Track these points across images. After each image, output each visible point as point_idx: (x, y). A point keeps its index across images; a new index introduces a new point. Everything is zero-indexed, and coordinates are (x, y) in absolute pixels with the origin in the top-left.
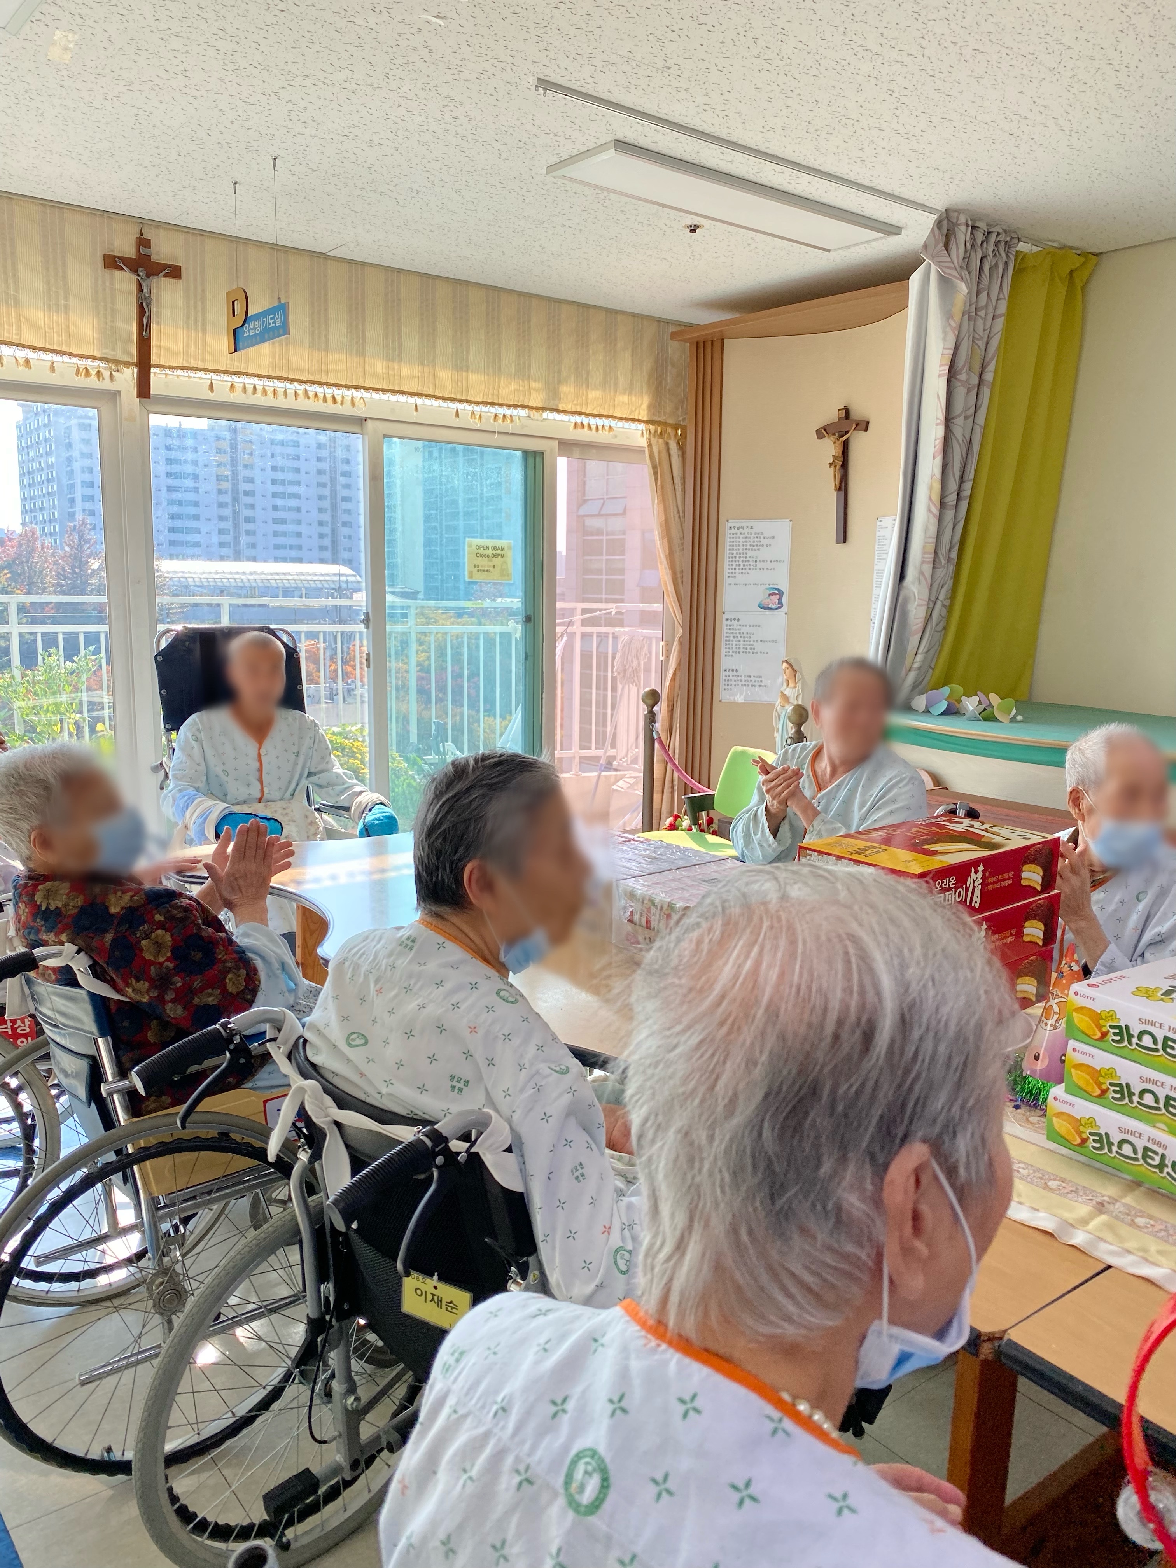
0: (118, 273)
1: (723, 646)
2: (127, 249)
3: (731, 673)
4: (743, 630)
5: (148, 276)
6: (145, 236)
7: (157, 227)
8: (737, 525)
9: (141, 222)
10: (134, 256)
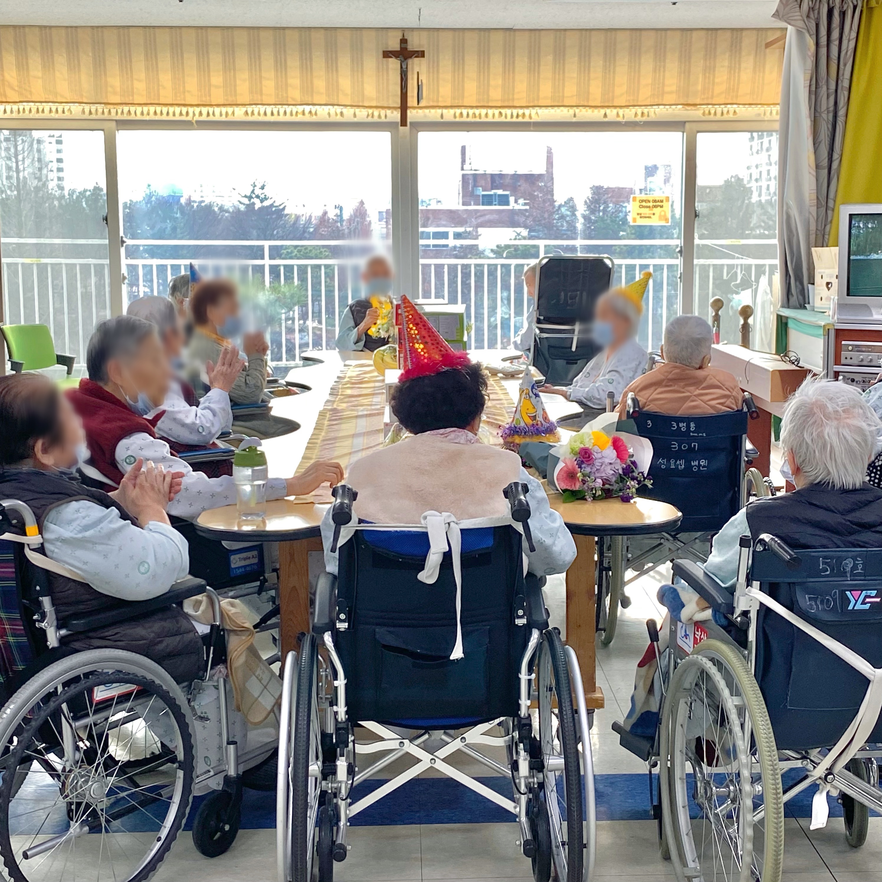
0: (390, 60)
2: (395, 46)
5: (406, 59)
6: (406, 38)
7: (412, 31)
9: (403, 30)
10: (399, 49)
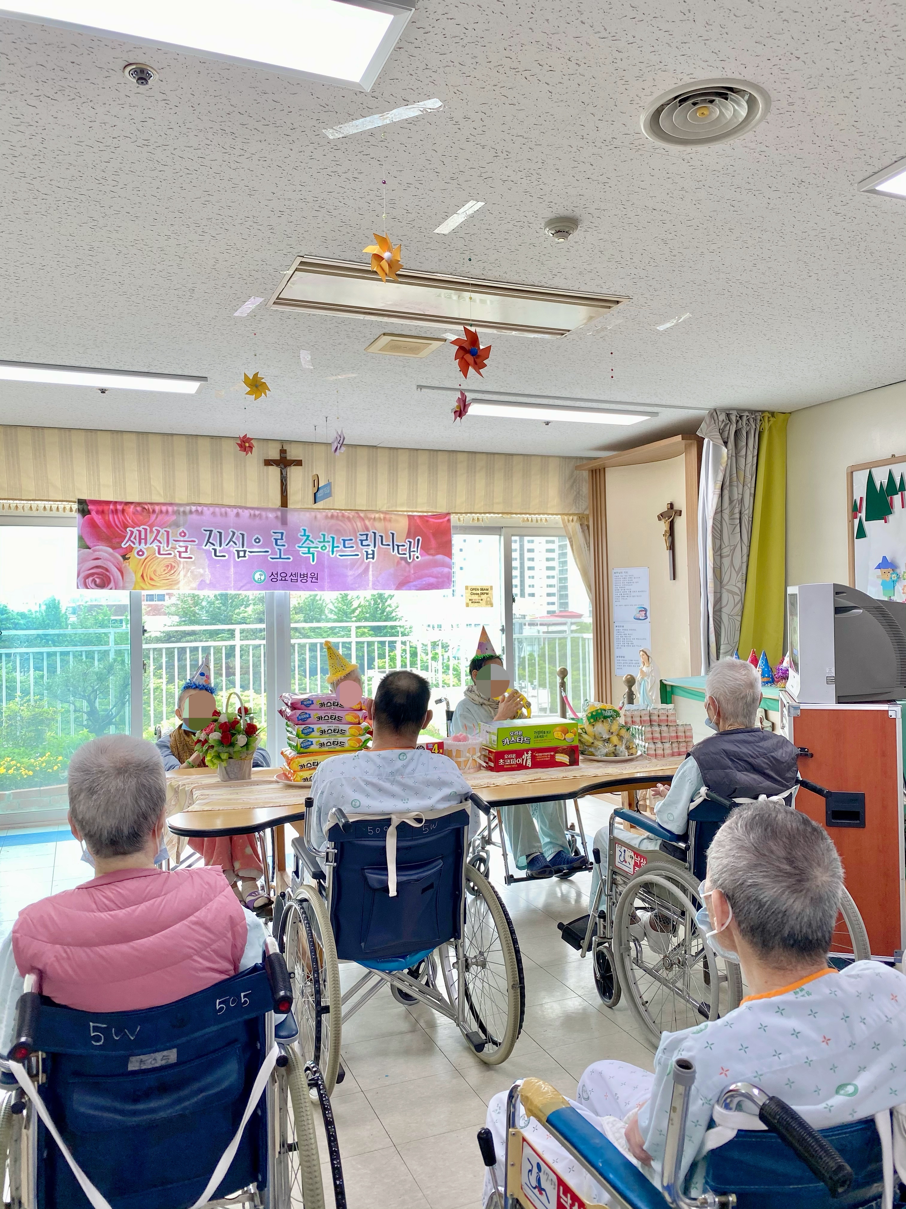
0: (270, 467)
1: (615, 642)
2: (275, 455)
3: (621, 659)
4: (626, 632)
5: (285, 467)
6: (285, 448)
7: (291, 443)
8: (619, 571)
9: (282, 442)
10: (279, 458)
